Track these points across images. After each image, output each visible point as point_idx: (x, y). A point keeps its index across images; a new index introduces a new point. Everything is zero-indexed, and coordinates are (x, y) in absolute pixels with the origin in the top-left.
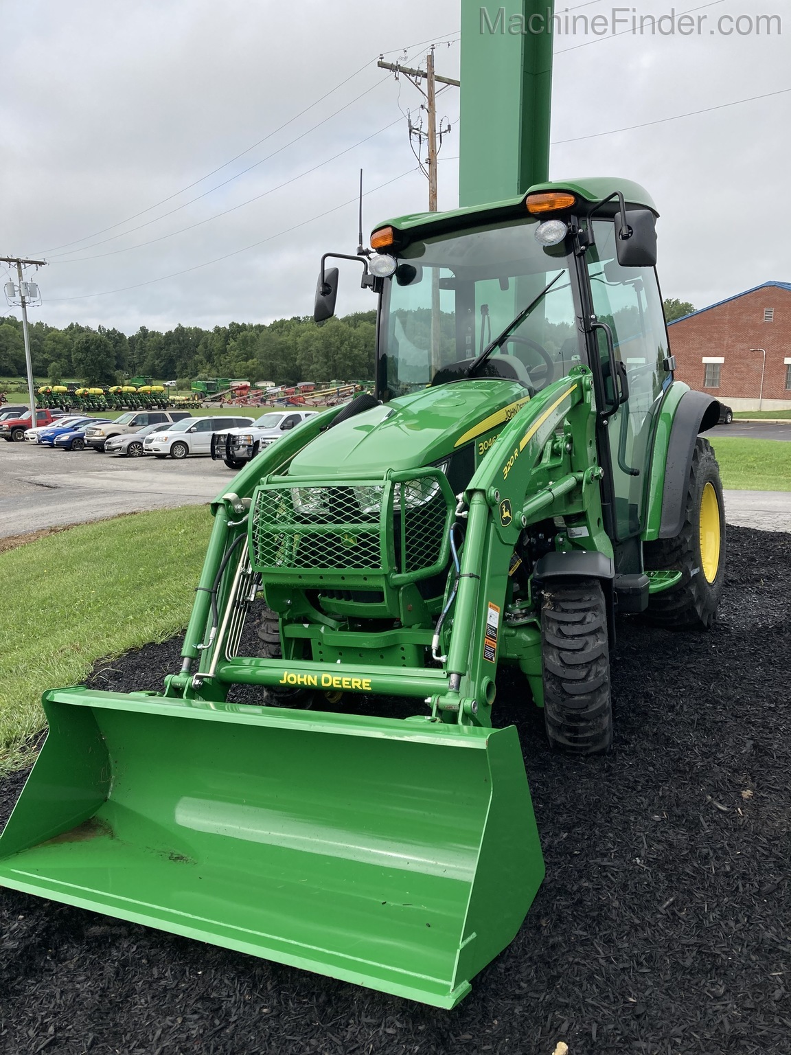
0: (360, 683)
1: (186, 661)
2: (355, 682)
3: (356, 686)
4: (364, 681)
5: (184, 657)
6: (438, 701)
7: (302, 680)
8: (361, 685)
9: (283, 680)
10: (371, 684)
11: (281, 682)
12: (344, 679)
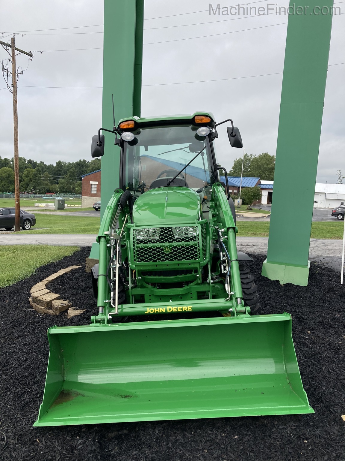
0: (187, 308)
1: (101, 309)
2: (184, 308)
3: (184, 310)
4: (189, 307)
5: (99, 307)
6: (236, 309)
7: (157, 310)
8: (187, 309)
9: (147, 311)
10: (192, 308)
11: (146, 313)
12: (179, 308)
